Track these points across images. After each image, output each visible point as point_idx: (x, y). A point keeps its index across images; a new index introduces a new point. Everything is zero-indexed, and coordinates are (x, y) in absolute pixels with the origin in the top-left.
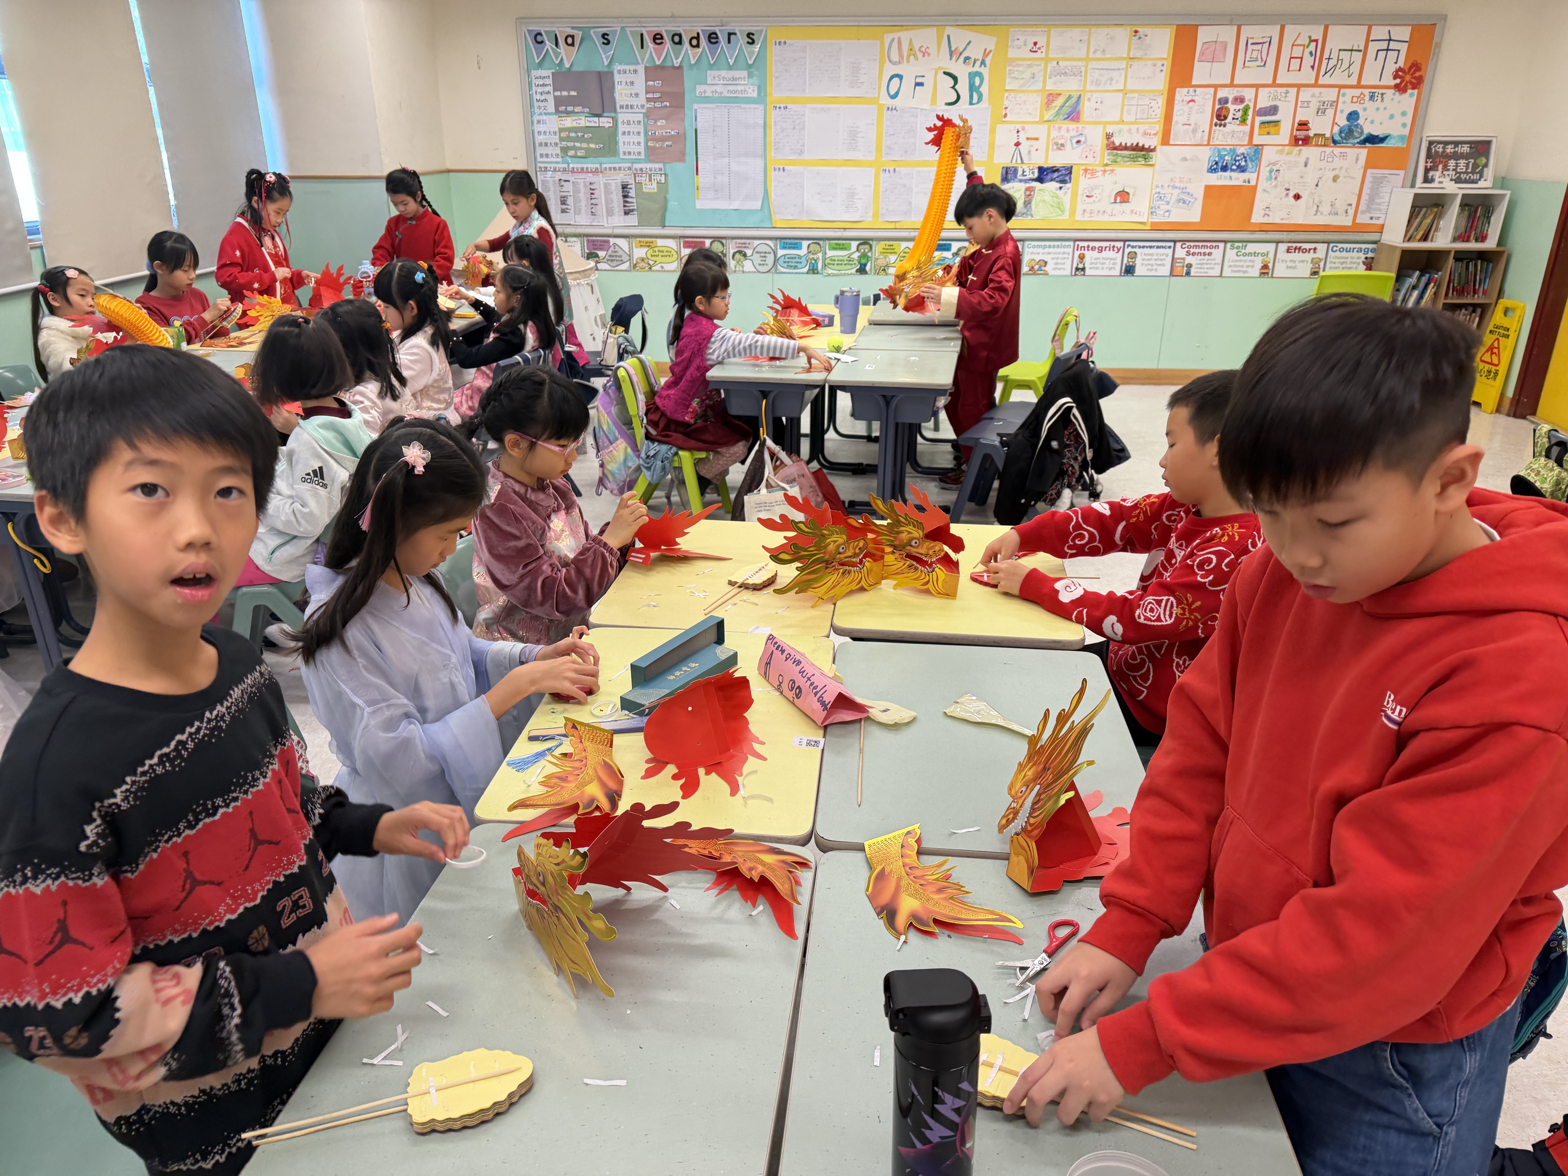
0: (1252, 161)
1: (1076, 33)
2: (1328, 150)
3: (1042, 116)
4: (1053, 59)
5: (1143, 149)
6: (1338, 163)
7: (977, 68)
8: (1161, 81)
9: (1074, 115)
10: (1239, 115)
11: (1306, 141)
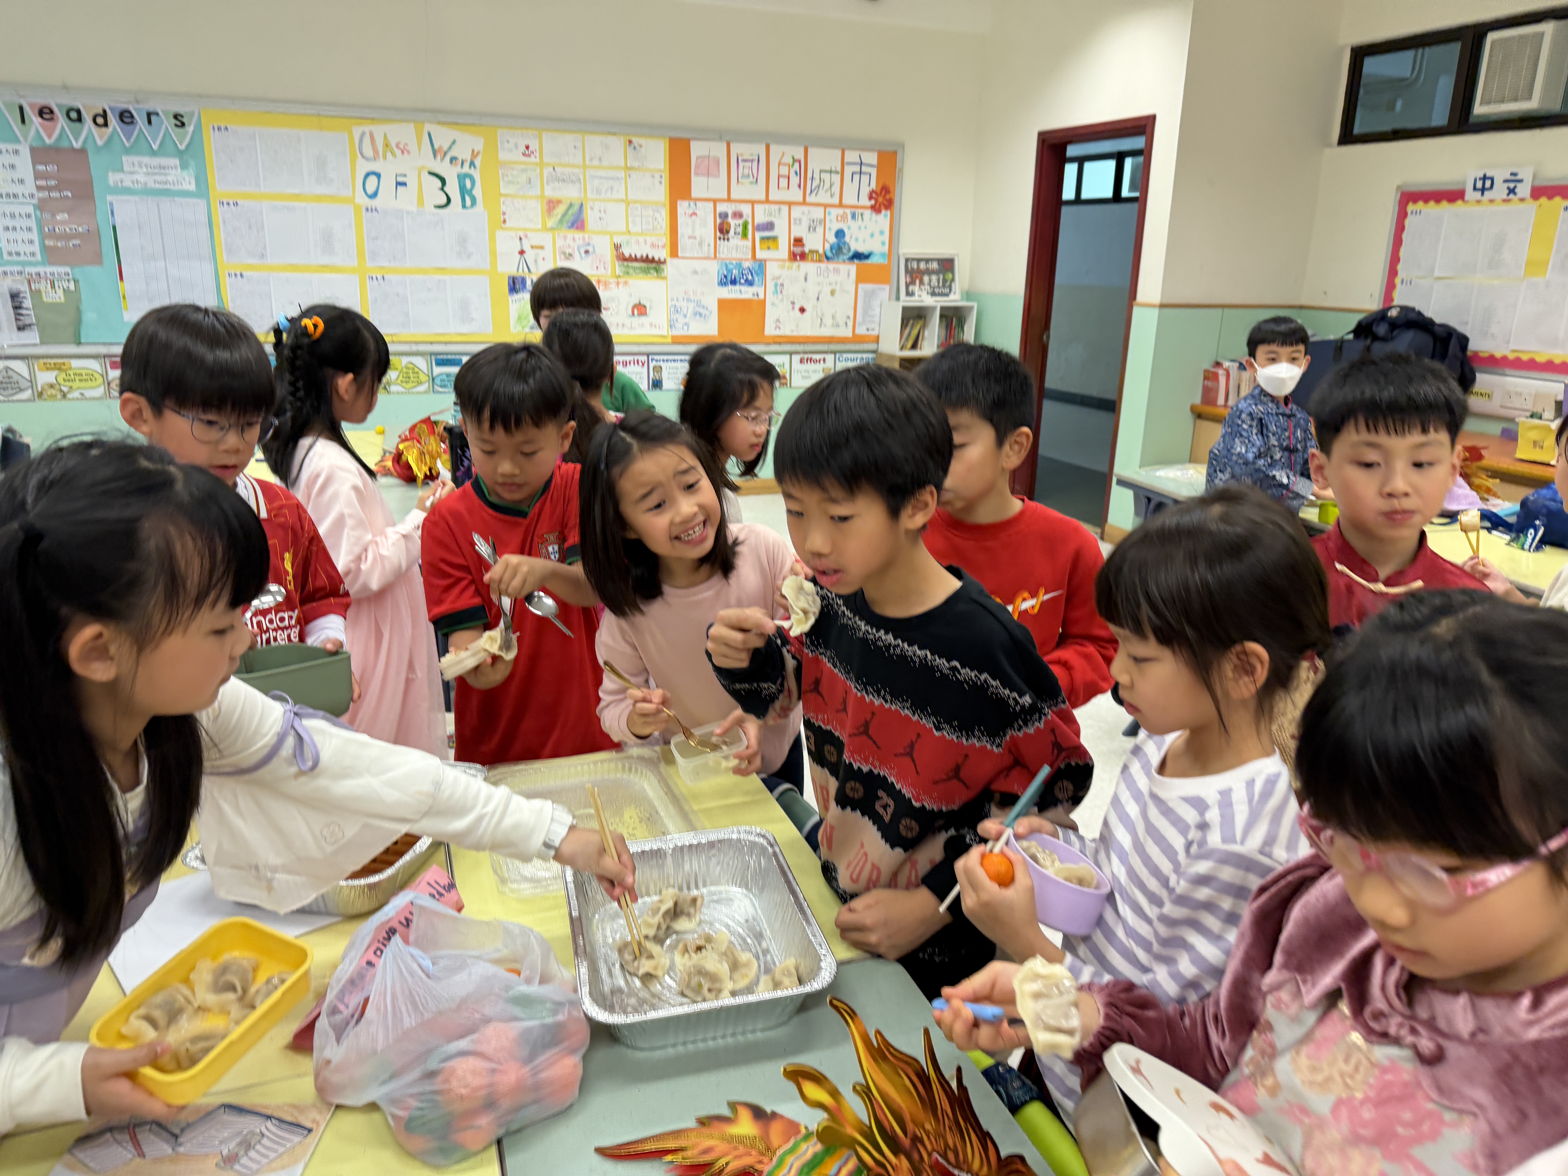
0: (757, 274)
1: (569, 139)
2: (823, 266)
3: (544, 224)
4: (548, 164)
5: (653, 261)
6: (833, 278)
7: (466, 169)
8: (661, 192)
9: (578, 223)
10: (740, 230)
11: (803, 256)
